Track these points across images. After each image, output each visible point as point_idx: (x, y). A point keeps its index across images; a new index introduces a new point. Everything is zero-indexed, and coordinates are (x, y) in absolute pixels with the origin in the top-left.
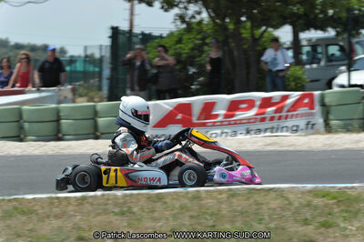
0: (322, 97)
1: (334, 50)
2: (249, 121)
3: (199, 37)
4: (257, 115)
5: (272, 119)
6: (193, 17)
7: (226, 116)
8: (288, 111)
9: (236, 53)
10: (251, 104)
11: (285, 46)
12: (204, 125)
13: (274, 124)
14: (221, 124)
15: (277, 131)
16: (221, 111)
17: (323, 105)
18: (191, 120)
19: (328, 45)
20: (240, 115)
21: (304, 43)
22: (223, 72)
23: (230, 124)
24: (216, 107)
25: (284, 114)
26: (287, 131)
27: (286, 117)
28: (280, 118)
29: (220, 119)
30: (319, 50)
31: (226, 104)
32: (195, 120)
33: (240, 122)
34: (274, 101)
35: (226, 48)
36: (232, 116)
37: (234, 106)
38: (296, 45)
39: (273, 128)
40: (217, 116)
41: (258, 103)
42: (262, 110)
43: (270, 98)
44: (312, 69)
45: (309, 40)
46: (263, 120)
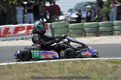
0: (51, 25)
2: (23, 35)
4: (26, 32)
7: (14, 33)
14: (12, 36)
17: (51, 28)
23: (15, 36)
24: (10, 29)
29: (12, 34)
36: (16, 33)
41: (26, 28)
43: (31, 26)
46: (28, 34)
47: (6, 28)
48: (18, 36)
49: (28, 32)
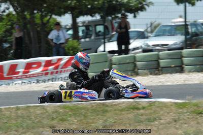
1: (100, 28)
2: (38, 75)
3: (9, 23)
4: (43, 71)
5: (52, 73)
6: (4, 11)
7: (24, 73)
8: (62, 68)
9: (32, 34)
10: (39, 64)
11: (68, 27)
12: (11, 78)
13: (53, 76)
14: (21, 78)
15: (55, 81)
16: (21, 70)
18: (3, 76)
19: (96, 25)
20: (33, 72)
21: (80, 24)
22: (24, 45)
23: (26, 77)
24: (18, 67)
25: (59, 70)
26: (62, 80)
27: (61, 72)
28: (57, 73)
29: (20, 74)
30: (91, 29)
31: (24, 65)
32: (5, 75)
33: (33, 76)
34: (53, 62)
35: (25, 30)
36: (28, 72)
37: (29, 66)
38: (75, 26)
39: (53, 79)
40: (18, 72)
41: (43, 64)
42: (46, 68)
43: (51, 61)
44: (85, 42)
45: (84, 22)
46: (47, 74)
47: (12, 65)
48: (30, 77)
49: (47, 70)
